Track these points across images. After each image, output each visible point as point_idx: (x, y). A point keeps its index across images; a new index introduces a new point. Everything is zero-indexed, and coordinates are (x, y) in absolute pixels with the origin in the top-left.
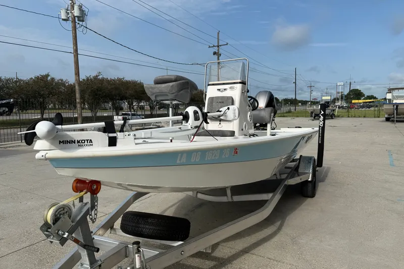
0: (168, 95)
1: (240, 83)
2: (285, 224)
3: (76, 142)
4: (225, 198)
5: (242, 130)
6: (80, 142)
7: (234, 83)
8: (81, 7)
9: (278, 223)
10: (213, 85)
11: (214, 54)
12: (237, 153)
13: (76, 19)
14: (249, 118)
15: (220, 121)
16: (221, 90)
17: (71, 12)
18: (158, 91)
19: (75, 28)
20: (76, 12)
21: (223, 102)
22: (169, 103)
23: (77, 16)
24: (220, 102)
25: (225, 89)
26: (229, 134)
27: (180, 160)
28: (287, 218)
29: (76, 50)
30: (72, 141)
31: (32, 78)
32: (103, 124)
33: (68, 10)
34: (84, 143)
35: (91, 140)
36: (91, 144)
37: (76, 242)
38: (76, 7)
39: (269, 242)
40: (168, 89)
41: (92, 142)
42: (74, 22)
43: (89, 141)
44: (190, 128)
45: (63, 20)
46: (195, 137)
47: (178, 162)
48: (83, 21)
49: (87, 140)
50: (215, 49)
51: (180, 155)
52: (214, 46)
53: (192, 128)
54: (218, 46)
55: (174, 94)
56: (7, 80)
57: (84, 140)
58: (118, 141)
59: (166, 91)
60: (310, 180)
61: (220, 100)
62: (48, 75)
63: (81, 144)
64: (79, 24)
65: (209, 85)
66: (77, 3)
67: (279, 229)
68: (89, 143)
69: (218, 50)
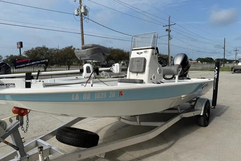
0: (85, 57)
1: (151, 48)
2: (176, 144)
3: (5, 85)
4: (136, 123)
5: (151, 79)
6: (8, 85)
7: (148, 49)
8: (85, 7)
9: (172, 142)
10: (135, 50)
11: (166, 31)
12: (122, 94)
13: (83, 14)
14: (158, 71)
15: (137, 73)
16: (139, 53)
17: (80, 11)
18: (80, 54)
19: (82, 20)
20: (82, 10)
21: (139, 61)
22: (91, 62)
23: (83, 13)
24: (137, 61)
25: (141, 53)
26: (138, 82)
27: (74, 98)
28: (179, 140)
29: (82, 32)
30: (2, 84)
31: (64, 48)
32: (24, 74)
33: (78, 9)
34: (10, 85)
35: (14, 84)
36: (14, 86)
37: (6, 143)
38: (82, 8)
39: (157, 155)
40: (86, 53)
41: (15, 85)
42: (81, 16)
43: (13, 84)
44: (83, 77)
45: (76, 15)
46: (87, 84)
47: (73, 99)
48: (86, 15)
49: (12, 84)
50: (167, 28)
51: (73, 95)
52: (166, 26)
53: (85, 77)
54: (169, 26)
55: (90, 56)
56: (51, 50)
57: (10, 84)
58: (32, 85)
59: (85, 54)
60: (201, 114)
61: (137, 60)
62: (72, 47)
63: (8, 86)
64: (84, 17)
65: (133, 50)
66: (83, 5)
67: (170, 146)
68: (13, 86)
69: (169, 28)
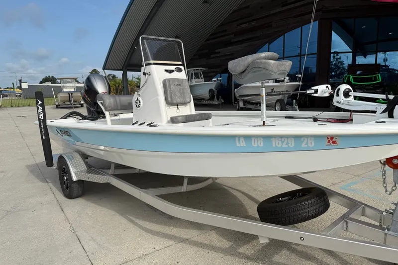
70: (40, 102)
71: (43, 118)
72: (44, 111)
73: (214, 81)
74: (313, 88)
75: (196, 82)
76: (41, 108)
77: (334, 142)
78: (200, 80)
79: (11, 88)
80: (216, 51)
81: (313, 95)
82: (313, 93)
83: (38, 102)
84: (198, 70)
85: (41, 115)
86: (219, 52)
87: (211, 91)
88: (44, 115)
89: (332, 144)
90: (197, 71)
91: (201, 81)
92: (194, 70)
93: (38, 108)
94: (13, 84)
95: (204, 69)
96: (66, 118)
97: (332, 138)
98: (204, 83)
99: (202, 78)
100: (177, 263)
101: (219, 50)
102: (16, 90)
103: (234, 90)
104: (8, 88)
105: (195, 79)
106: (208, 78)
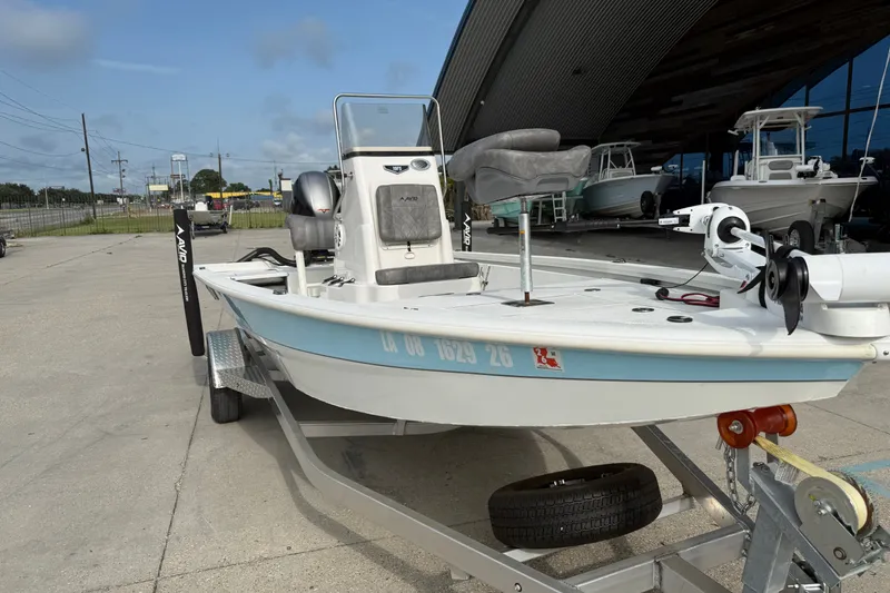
70: (181, 231)
71: (185, 261)
72: (188, 247)
73: (656, 172)
74: (676, 212)
75: (614, 176)
76: (182, 242)
77: (552, 363)
78: (627, 170)
79: (267, 191)
80: (675, 99)
81: (676, 229)
82: (676, 225)
83: (177, 230)
84: (622, 146)
85: (183, 255)
86: (680, 103)
87: (647, 196)
88: (189, 256)
89: (549, 366)
90: (619, 149)
91: (628, 173)
92: (612, 147)
93: (178, 241)
94: (270, 182)
95: (638, 144)
96: (249, 260)
97: (544, 350)
98: (635, 176)
99: (630, 166)
100: (312, 588)
101: (681, 97)
102: (275, 194)
103: (705, 195)
104: (263, 190)
105: (612, 167)
106: (643, 166)
